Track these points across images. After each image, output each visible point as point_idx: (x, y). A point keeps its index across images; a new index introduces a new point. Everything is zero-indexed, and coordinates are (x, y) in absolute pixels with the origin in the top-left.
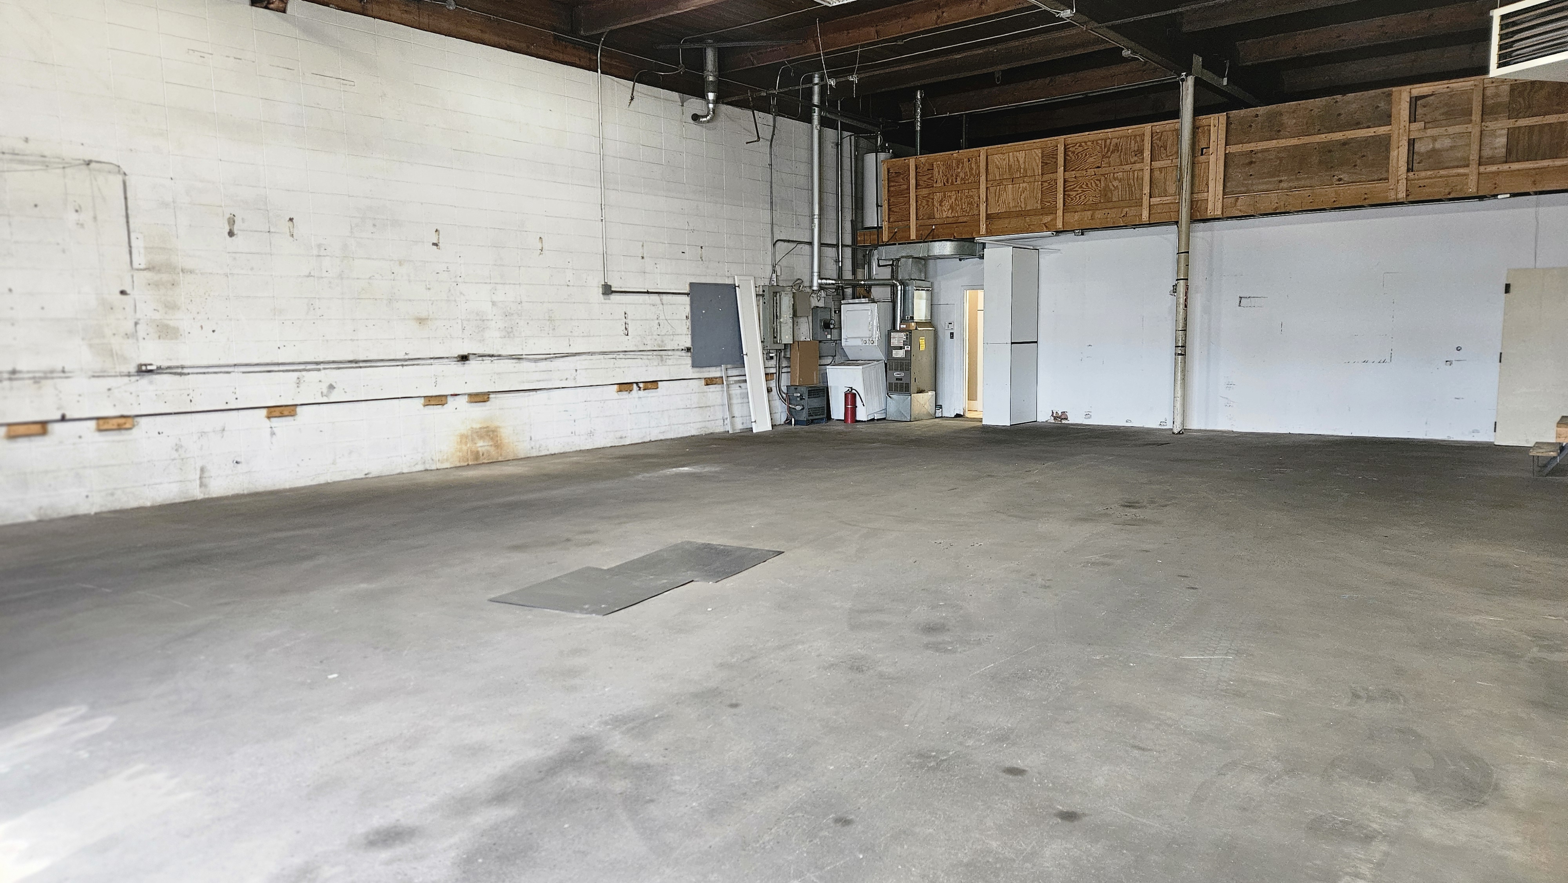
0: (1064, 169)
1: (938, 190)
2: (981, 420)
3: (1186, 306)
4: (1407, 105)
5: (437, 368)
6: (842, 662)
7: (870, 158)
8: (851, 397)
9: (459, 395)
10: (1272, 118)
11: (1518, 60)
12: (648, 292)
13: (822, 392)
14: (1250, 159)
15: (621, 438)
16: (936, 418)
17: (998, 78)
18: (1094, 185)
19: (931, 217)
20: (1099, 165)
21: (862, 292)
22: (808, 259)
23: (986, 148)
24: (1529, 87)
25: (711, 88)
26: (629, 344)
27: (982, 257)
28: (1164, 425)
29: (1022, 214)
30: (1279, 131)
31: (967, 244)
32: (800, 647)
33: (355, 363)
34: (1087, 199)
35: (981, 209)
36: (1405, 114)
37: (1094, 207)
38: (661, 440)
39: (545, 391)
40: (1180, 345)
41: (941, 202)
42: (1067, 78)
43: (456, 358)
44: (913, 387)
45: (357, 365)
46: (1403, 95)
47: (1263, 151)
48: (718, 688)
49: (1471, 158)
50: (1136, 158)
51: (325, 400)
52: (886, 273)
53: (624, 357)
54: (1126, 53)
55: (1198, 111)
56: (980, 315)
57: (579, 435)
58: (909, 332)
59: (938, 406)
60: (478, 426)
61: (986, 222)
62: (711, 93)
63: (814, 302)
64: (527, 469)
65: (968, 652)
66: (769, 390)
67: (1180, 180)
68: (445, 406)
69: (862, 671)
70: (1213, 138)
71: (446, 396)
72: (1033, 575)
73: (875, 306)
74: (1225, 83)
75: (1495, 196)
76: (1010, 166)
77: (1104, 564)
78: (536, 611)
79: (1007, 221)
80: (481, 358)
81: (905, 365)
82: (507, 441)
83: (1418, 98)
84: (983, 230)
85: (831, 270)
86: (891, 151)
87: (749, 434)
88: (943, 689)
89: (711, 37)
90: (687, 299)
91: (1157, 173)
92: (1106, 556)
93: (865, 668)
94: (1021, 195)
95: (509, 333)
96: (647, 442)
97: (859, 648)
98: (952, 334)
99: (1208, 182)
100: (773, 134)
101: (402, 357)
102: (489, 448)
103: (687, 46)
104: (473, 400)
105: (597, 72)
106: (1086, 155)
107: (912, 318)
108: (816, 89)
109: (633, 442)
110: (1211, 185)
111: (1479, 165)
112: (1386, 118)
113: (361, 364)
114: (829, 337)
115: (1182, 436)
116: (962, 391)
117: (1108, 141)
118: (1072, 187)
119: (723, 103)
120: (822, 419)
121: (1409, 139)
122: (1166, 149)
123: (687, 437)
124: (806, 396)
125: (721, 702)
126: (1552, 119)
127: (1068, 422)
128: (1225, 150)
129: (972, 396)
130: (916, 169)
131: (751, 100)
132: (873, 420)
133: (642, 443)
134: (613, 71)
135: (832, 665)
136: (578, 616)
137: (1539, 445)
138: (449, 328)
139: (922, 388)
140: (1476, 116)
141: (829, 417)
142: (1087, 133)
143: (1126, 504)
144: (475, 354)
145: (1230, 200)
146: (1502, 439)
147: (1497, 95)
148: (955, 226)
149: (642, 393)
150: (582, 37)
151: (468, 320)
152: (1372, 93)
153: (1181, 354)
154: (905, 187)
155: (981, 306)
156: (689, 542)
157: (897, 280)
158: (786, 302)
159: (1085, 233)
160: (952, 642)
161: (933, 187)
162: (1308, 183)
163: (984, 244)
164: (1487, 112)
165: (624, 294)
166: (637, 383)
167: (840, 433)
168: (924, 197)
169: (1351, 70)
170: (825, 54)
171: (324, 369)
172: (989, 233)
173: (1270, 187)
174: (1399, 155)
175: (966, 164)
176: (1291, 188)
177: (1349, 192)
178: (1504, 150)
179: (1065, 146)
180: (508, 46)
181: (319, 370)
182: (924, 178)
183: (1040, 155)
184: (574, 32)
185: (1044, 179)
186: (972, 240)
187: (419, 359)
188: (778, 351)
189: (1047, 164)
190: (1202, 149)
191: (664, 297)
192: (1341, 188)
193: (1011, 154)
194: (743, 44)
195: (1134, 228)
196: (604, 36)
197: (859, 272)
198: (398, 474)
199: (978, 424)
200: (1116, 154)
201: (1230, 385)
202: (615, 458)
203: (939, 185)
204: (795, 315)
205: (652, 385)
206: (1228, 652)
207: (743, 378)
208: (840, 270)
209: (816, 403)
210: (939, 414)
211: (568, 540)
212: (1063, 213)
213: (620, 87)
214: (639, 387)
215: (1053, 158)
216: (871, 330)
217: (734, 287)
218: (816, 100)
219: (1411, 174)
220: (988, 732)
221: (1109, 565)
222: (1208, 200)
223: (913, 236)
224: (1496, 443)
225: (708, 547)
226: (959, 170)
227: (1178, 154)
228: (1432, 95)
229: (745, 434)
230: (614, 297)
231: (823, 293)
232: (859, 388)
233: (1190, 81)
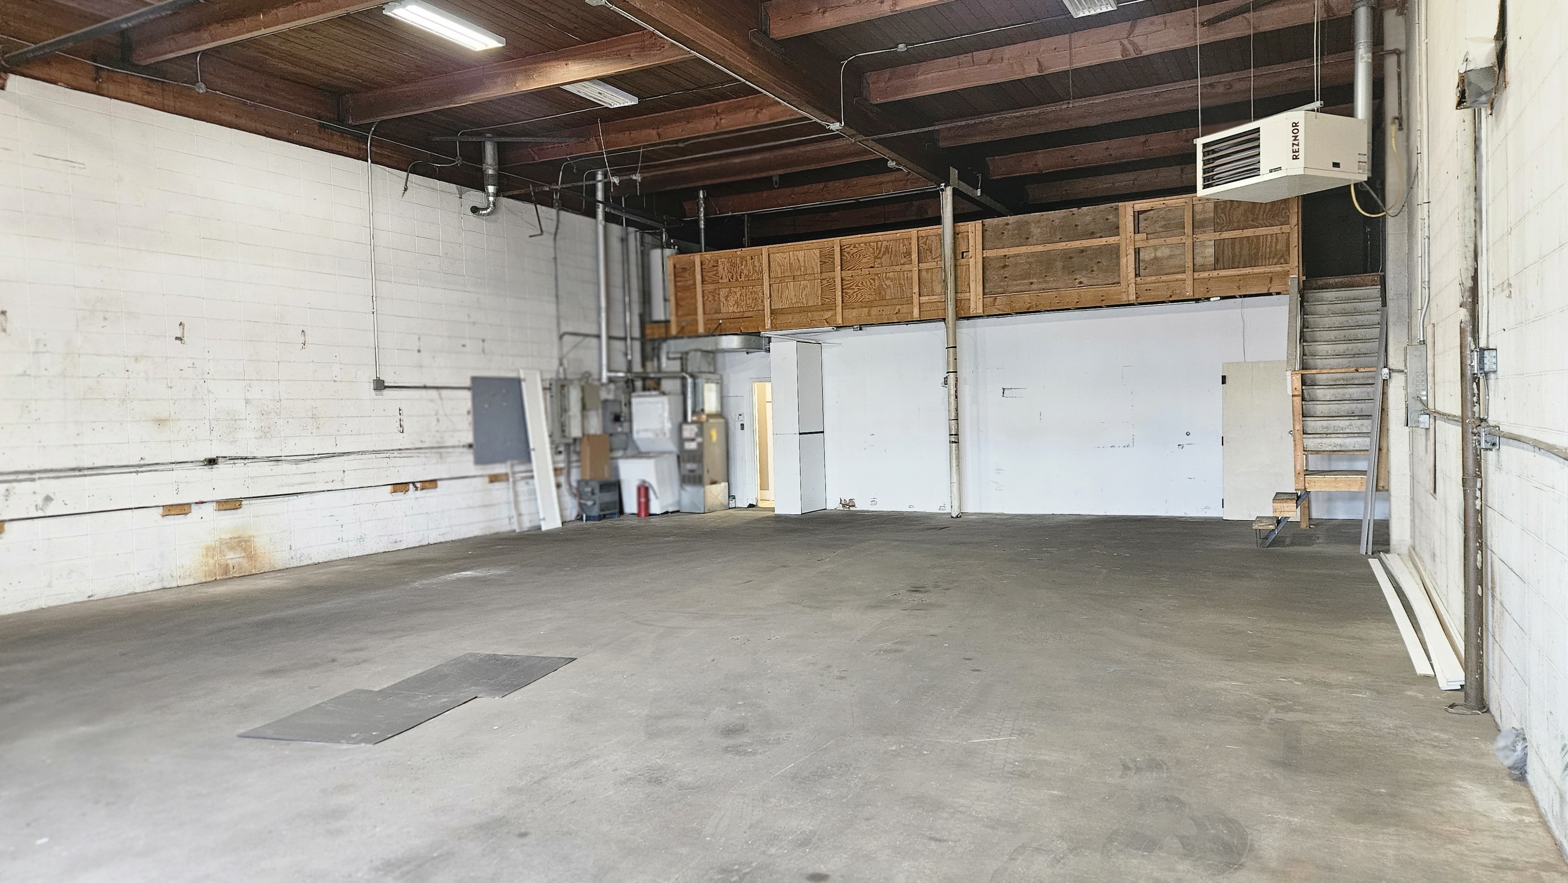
0: (841, 268)
1: (723, 286)
2: (773, 509)
3: (956, 397)
4: (1131, 218)
5: (179, 473)
6: (639, 775)
7: (656, 254)
8: (644, 491)
9: (205, 502)
10: (1020, 226)
11: (1219, 183)
12: (425, 387)
13: (615, 486)
14: (1004, 263)
15: (396, 542)
16: (729, 508)
17: (776, 182)
18: (869, 284)
19: (718, 311)
20: (872, 265)
21: (652, 384)
22: (595, 352)
23: (767, 246)
24: (1229, 205)
25: (491, 180)
26: (403, 441)
27: (768, 351)
28: (943, 510)
29: (804, 310)
30: (1027, 238)
31: (753, 338)
32: (595, 762)
33: (78, 471)
34: (863, 297)
35: (765, 305)
36: (1130, 226)
37: (870, 304)
38: (441, 543)
39: (308, 495)
40: (954, 433)
41: (727, 297)
42: (838, 184)
43: (203, 461)
44: (707, 478)
45: (81, 473)
46: (1128, 209)
47: (1016, 256)
48: (504, 817)
49: (1187, 265)
50: (905, 260)
51: (41, 514)
52: (676, 366)
53: (399, 455)
54: (891, 164)
55: (958, 218)
56: (769, 406)
57: (347, 541)
58: (700, 424)
59: (731, 497)
60: (228, 536)
61: (771, 316)
62: (491, 186)
63: (604, 395)
64: (284, 581)
65: (768, 753)
66: (558, 486)
67: (945, 281)
68: (189, 515)
69: (661, 783)
70: (971, 242)
71: (189, 504)
72: (829, 667)
73: (665, 399)
74: (979, 194)
75: (1208, 299)
76: (791, 264)
77: (896, 651)
78: (295, 745)
79: (790, 316)
80: (232, 462)
81: (697, 456)
82: (263, 551)
83: (1140, 212)
84: (768, 326)
85: (620, 362)
86: (676, 247)
87: (538, 532)
88: (745, 795)
89: (489, 131)
90: (468, 394)
91: (924, 274)
92: (897, 643)
93: (663, 780)
94: (802, 293)
95: (265, 433)
96: (425, 546)
97: (657, 758)
98: (742, 425)
99: (969, 283)
100: (557, 228)
101: (137, 463)
102: (240, 560)
103: (466, 139)
104: (221, 507)
105: (367, 161)
106: (860, 256)
107: (703, 410)
108: (600, 186)
109: (409, 547)
110: (972, 285)
111: (1194, 272)
112: (1115, 230)
113: (86, 472)
114: (619, 429)
115: (960, 519)
116: (754, 480)
117: (880, 243)
118: (849, 285)
119: (504, 196)
120: (614, 514)
121: (1135, 248)
122: (931, 252)
123: (469, 538)
124: (597, 491)
125: (508, 833)
126: (1249, 233)
127: (856, 509)
128: (983, 255)
129: (764, 486)
130: (702, 265)
131: (533, 194)
132: (667, 513)
133: (419, 547)
134: (384, 161)
135: (629, 779)
136: (345, 746)
137: (1260, 519)
138: (194, 429)
139: (715, 479)
140: (1188, 229)
141: (621, 512)
142: (860, 236)
143: (911, 589)
144: (225, 457)
145: (989, 300)
146: (1231, 514)
147: (1204, 211)
148: (741, 320)
149: (419, 493)
150: (350, 126)
151: (218, 420)
152: (1102, 207)
153: (956, 442)
154: (691, 282)
155: (769, 398)
156: (471, 655)
157: (687, 373)
158: (574, 396)
159: (863, 328)
160: (752, 744)
161: (719, 282)
162: (1054, 285)
163: (770, 338)
164: (1197, 225)
165: (399, 389)
166: (413, 483)
167: (633, 528)
168: (709, 292)
169: (1083, 187)
170: (608, 153)
171: (40, 478)
172: (774, 328)
173: (1023, 288)
174: (1128, 262)
175: (750, 262)
176: (1040, 289)
177: (1089, 294)
178: (1213, 259)
179: (841, 247)
180: (267, 132)
181: (33, 480)
182: (709, 274)
183: (818, 255)
184: (341, 121)
185: (823, 277)
186: (758, 334)
187: (157, 464)
188: (568, 445)
189: (825, 262)
190: (963, 253)
191: (444, 392)
192: (1082, 290)
193: (791, 253)
194: (524, 139)
195: (907, 325)
196: (374, 126)
197: (649, 365)
198: (128, 595)
199: (770, 514)
200: (887, 256)
201: (999, 470)
202: (390, 565)
203: (725, 280)
204: (584, 408)
205: (431, 484)
206: (1012, 733)
207: (529, 474)
208: (630, 363)
209: (609, 497)
210: (732, 505)
211: (333, 661)
212: (842, 309)
213: (392, 178)
214: (416, 487)
215: (831, 258)
216: (663, 423)
217: (518, 382)
218: (600, 196)
219: (1138, 279)
220: (790, 837)
221: (901, 651)
222: (970, 300)
223: (701, 330)
224: (1224, 518)
225: (494, 659)
226: (743, 267)
227: (942, 256)
228: (1151, 210)
229: (533, 533)
230: (386, 392)
231: (612, 386)
232: (652, 480)
233: (949, 191)
